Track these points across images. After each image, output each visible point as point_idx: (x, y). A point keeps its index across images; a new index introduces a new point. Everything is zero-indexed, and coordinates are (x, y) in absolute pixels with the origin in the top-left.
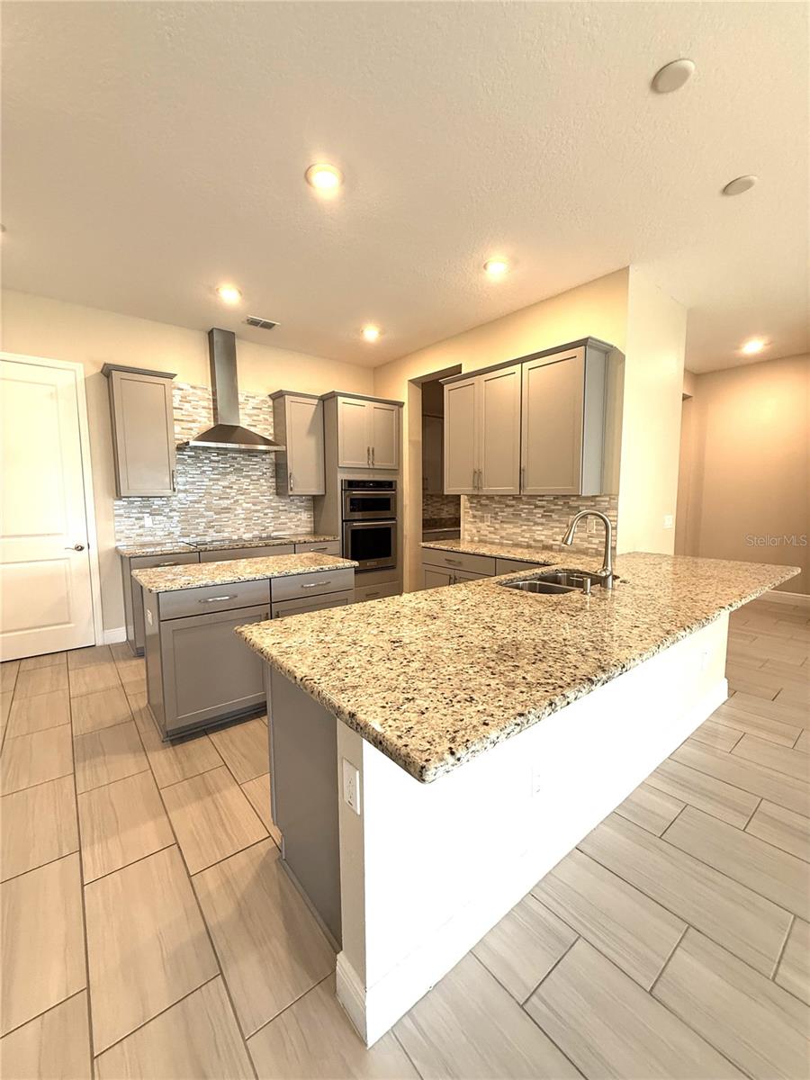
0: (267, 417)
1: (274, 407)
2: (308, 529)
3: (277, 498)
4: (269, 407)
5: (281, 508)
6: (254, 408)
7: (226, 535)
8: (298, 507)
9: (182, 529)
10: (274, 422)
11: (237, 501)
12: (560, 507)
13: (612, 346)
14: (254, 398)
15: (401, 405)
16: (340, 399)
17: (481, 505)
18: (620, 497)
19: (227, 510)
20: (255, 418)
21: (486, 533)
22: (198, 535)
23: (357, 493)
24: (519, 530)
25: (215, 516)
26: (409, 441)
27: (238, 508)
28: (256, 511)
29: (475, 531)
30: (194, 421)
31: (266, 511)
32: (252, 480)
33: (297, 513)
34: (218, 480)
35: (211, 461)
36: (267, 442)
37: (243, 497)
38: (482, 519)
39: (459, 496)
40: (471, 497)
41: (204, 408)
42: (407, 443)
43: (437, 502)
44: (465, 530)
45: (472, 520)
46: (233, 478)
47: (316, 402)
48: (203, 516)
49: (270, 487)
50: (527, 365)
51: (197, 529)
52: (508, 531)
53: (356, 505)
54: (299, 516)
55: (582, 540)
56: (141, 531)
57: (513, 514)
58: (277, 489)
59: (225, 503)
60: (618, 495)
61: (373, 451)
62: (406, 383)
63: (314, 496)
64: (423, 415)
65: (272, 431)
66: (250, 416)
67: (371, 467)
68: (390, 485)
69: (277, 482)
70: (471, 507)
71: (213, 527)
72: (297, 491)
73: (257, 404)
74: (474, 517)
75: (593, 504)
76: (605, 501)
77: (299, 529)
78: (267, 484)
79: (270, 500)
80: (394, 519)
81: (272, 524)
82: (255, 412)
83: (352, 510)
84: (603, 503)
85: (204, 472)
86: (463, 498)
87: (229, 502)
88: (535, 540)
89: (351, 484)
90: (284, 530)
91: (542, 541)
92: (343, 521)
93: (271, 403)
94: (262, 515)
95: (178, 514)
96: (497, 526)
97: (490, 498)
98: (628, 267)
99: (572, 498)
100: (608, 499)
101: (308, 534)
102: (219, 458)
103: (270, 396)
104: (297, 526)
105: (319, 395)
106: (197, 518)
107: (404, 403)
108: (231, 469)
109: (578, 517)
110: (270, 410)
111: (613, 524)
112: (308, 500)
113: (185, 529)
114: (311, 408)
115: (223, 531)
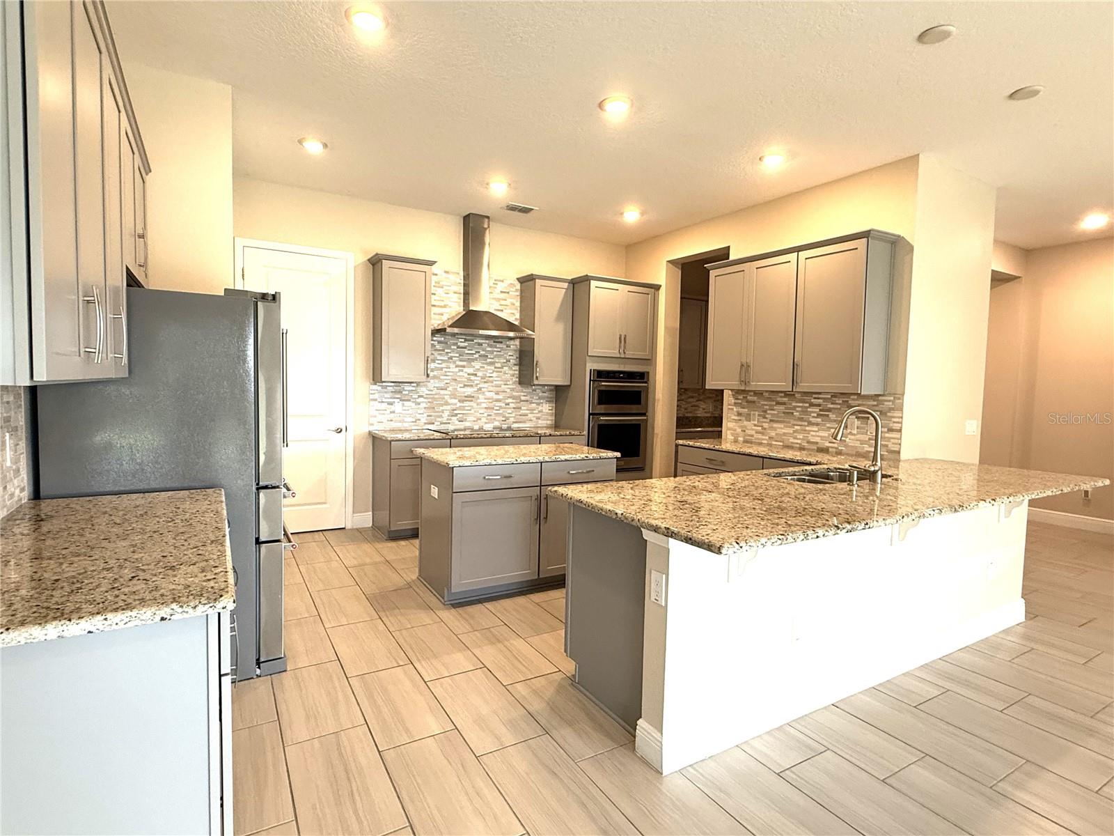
0: (514, 301)
1: (522, 291)
2: (549, 422)
3: (519, 387)
4: (517, 290)
5: (523, 398)
6: (502, 292)
7: (467, 424)
8: (540, 398)
9: (428, 416)
10: (520, 307)
11: (480, 389)
12: (839, 406)
13: (899, 236)
14: (503, 281)
15: (657, 287)
16: (593, 283)
17: (748, 402)
18: (909, 401)
19: (470, 398)
20: (503, 302)
21: (753, 432)
22: (442, 423)
23: (606, 384)
24: (790, 431)
25: (459, 404)
26: (666, 328)
27: (480, 396)
28: (498, 400)
29: (739, 430)
30: (445, 306)
31: (507, 401)
32: (495, 368)
33: (538, 404)
34: (464, 367)
35: (458, 347)
36: (510, 326)
37: (486, 385)
38: (748, 418)
39: (722, 391)
40: (737, 392)
41: (455, 293)
42: (663, 329)
43: (692, 397)
44: (728, 429)
45: (736, 418)
46: (477, 365)
47: (566, 285)
48: (447, 404)
49: (513, 375)
50: (803, 254)
51: (441, 416)
52: (779, 431)
53: (605, 397)
54: (540, 408)
56: (391, 416)
57: (784, 413)
58: (520, 377)
59: (469, 391)
60: (903, 394)
61: (625, 338)
62: (665, 263)
63: (557, 386)
64: (681, 298)
65: (518, 316)
66: (498, 300)
67: (623, 356)
68: (642, 376)
69: (519, 368)
70: (735, 404)
71: (456, 415)
72: (542, 381)
73: (505, 287)
74: (739, 414)
75: (875, 403)
76: (890, 401)
77: (540, 422)
78: (511, 372)
79: (512, 390)
80: (644, 414)
81: (513, 415)
82: (503, 296)
83: (600, 403)
84: (886, 403)
85: (451, 358)
86: (727, 394)
87: (472, 390)
88: (809, 442)
89: (600, 375)
90: (524, 422)
91: (817, 443)
92: (590, 414)
93: (518, 286)
94: (503, 405)
95: (426, 400)
96: (766, 425)
97: (759, 394)
98: (918, 155)
99: (852, 397)
100: (892, 398)
101: (547, 428)
102: (466, 344)
103: (518, 279)
104: (538, 418)
105: (570, 278)
106: (442, 405)
107: (660, 286)
108: (477, 356)
109: (856, 418)
110: (518, 293)
111: (897, 426)
112: (551, 390)
113: (430, 416)
114: (560, 292)
115: (466, 420)
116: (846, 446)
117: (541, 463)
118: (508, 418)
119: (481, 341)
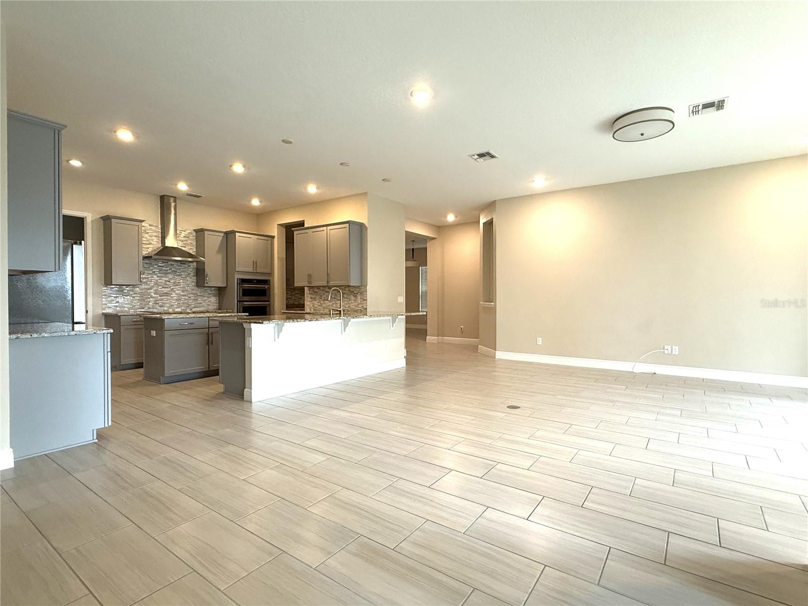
0: (192, 242)
1: (196, 237)
2: (215, 307)
3: (197, 288)
4: (194, 236)
5: (199, 294)
6: (184, 237)
8: (209, 294)
9: (140, 304)
10: (196, 245)
11: (173, 289)
13: (362, 223)
14: (185, 231)
15: (273, 237)
16: (237, 234)
17: (315, 292)
18: (368, 287)
19: (167, 294)
20: (185, 242)
21: (317, 306)
22: (149, 308)
23: (246, 286)
24: (331, 304)
25: (159, 298)
26: (278, 257)
27: (173, 293)
28: (184, 295)
29: (312, 306)
30: (150, 244)
31: (189, 296)
32: (182, 278)
33: (208, 297)
34: (162, 277)
35: (159, 266)
36: (190, 255)
37: (176, 287)
38: (315, 299)
39: (303, 287)
40: (310, 287)
41: (156, 237)
42: (277, 259)
43: (297, 294)
44: (307, 305)
45: (310, 300)
46: (170, 276)
47: (222, 234)
48: (152, 297)
49: (193, 282)
50: (329, 228)
51: (149, 304)
52: (327, 304)
53: (246, 293)
54: (210, 299)
55: (356, 306)
56: (117, 304)
58: (197, 283)
59: (165, 290)
60: (367, 285)
61: (256, 263)
62: (276, 226)
63: (219, 288)
64: (286, 242)
65: (195, 250)
66: (182, 241)
67: (255, 271)
68: (266, 282)
69: (197, 279)
70: (310, 294)
71: (158, 303)
72: (210, 284)
73: (186, 235)
74: (311, 298)
75: (359, 289)
77: (210, 307)
78: (191, 280)
79: (193, 290)
80: (269, 301)
81: (193, 303)
82: (185, 239)
83: (243, 295)
84: (362, 289)
85: (154, 272)
86: (306, 288)
87: (168, 289)
89: (243, 281)
90: (200, 307)
92: (238, 301)
93: (194, 234)
94: (187, 298)
95: (139, 295)
96: (322, 302)
97: (318, 287)
98: (367, 192)
100: (364, 287)
101: (214, 310)
102: (163, 265)
103: (194, 230)
104: (209, 305)
105: (225, 231)
106: (149, 298)
107: (274, 236)
108: (170, 271)
109: (354, 296)
110: (194, 238)
111: (365, 298)
112: (215, 290)
113: (142, 304)
114: (219, 238)
115: (164, 306)
116: (350, 308)
117: (209, 317)
118: (190, 305)
119: (172, 263)
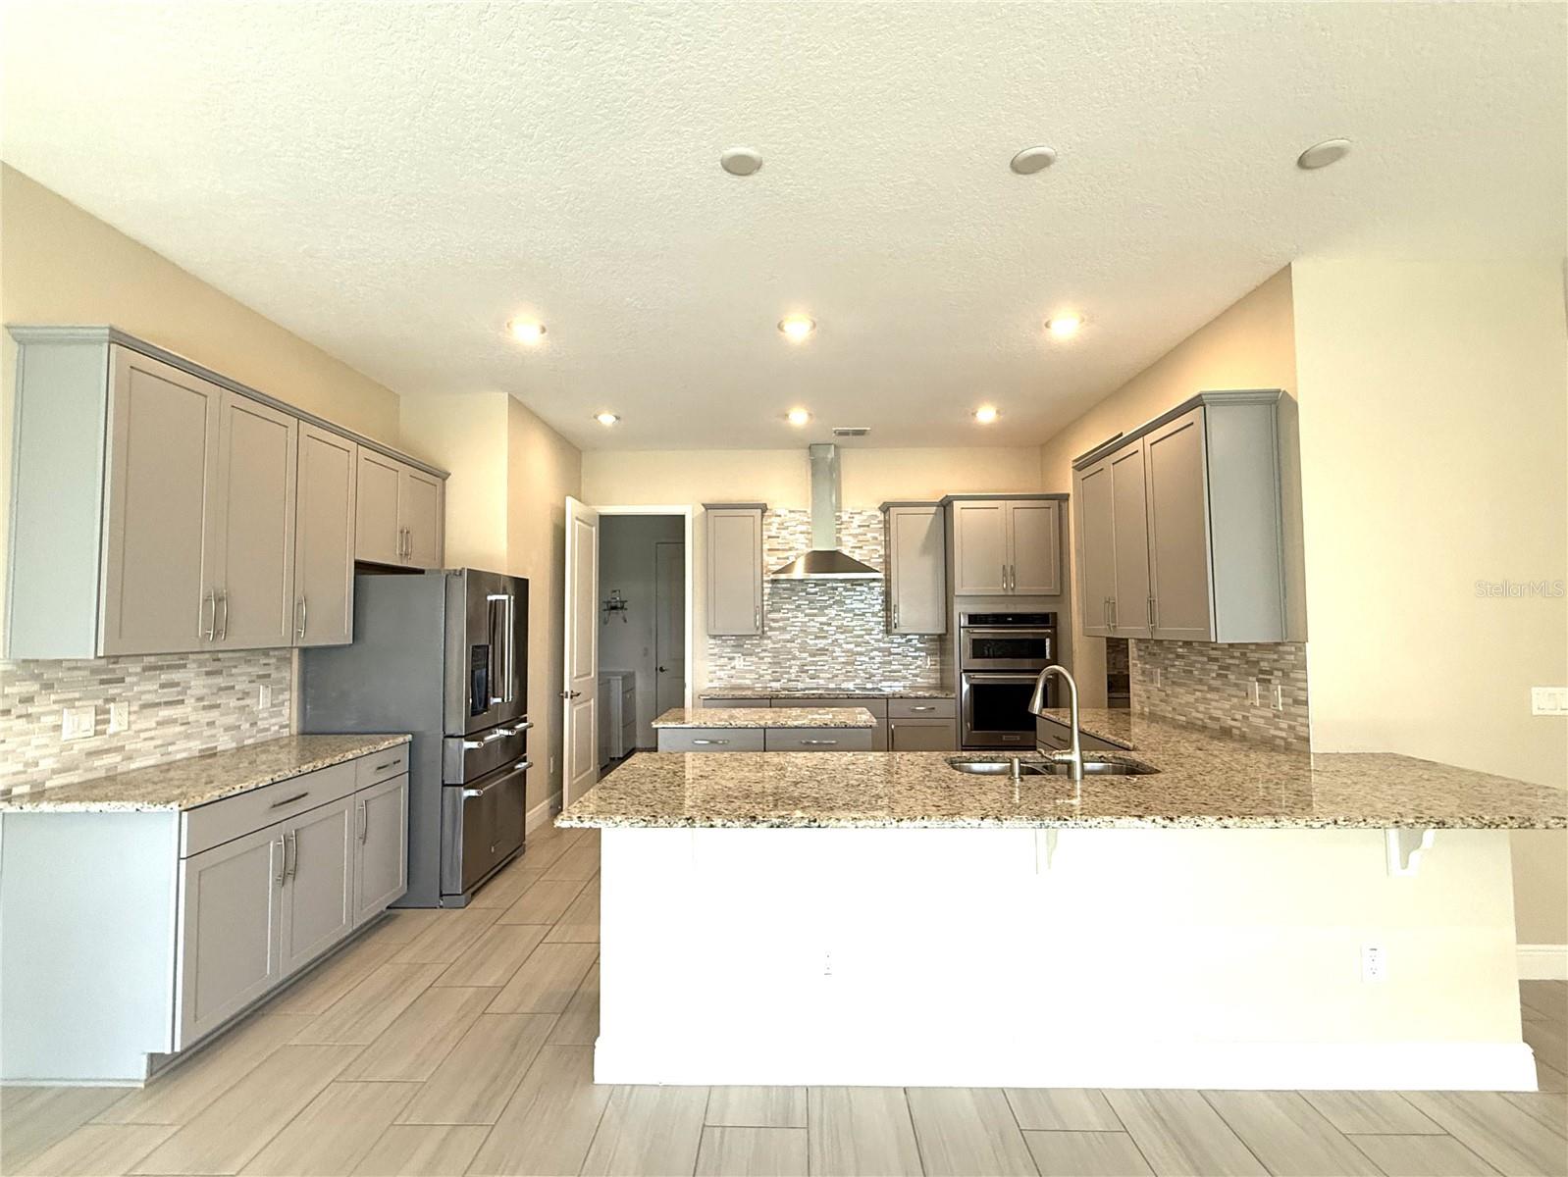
0: (877, 535)
1: (885, 522)
2: (932, 681)
3: (885, 637)
4: (879, 522)
5: (893, 650)
6: (859, 526)
7: (821, 682)
8: (918, 650)
9: (773, 672)
10: (885, 540)
11: (836, 640)
12: (1237, 662)
14: (860, 513)
15: (1065, 498)
16: (959, 505)
17: (1148, 655)
18: (1312, 650)
19: (823, 651)
20: (861, 538)
21: (1158, 700)
22: (790, 680)
23: (982, 632)
24: (1192, 699)
25: (809, 659)
27: (836, 649)
28: (861, 654)
29: (1144, 697)
30: (790, 549)
31: (872, 654)
32: (855, 615)
33: (915, 658)
34: (815, 615)
37: (843, 636)
38: (1152, 678)
39: (1127, 640)
40: (1140, 642)
41: (801, 533)
44: (1135, 695)
45: (1141, 678)
46: (831, 612)
47: (933, 509)
48: (795, 658)
49: (879, 623)
50: (1149, 438)
51: (788, 673)
52: (1182, 699)
53: (979, 649)
54: (919, 663)
55: (1268, 721)
56: (733, 672)
57: (1184, 671)
58: (885, 625)
59: (821, 643)
60: (1305, 643)
61: (1013, 570)
62: (1071, 464)
63: (932, 635)
65: (883, 552)
66: (855, 536)
67: (1011, 593)
68: (1046, 620)
69: (885, 617)
70: (1140, 659)
71: (807, 671)
72: (909, 628)
73: (865, 521)
74: (1144, 672)
75: (1275, 657)
76: (1290, 653)
77: (919, 680)
78: (874, 620)
79: (878, 640)
81: (881, 671)
82: (861, 530)
83: (975, 656)
84: (1288, 657)
85: (799, 606)
86: (1131, 644)
87: (824, 642)
88: (1211, 718)
89: (974, 619)
90: (895, 680)
91: (1219, 719)
92: (962, 671)
93: (880, 517)
94: (867, 659)
95: (770, 655)
96: (1168, 690)
97: (1162, 644)
98: (1290, 264)
100: (1293, 649)
101: (929, 688)
102: (817, 589)
103: (880, 508)
104: (915, 675)
105: (938, 501)
106: (789, 660)
107: (1069, 495)
108: (831, 602)
109: (1258, 680)
110: (881, 526)
112: (931, 640)
113: (776, 672)
114: (926, 519)
115: (819, 677)
116: (1249, 726)
117: (765, 729)
118: (873, 676)
119: (835, 585)
